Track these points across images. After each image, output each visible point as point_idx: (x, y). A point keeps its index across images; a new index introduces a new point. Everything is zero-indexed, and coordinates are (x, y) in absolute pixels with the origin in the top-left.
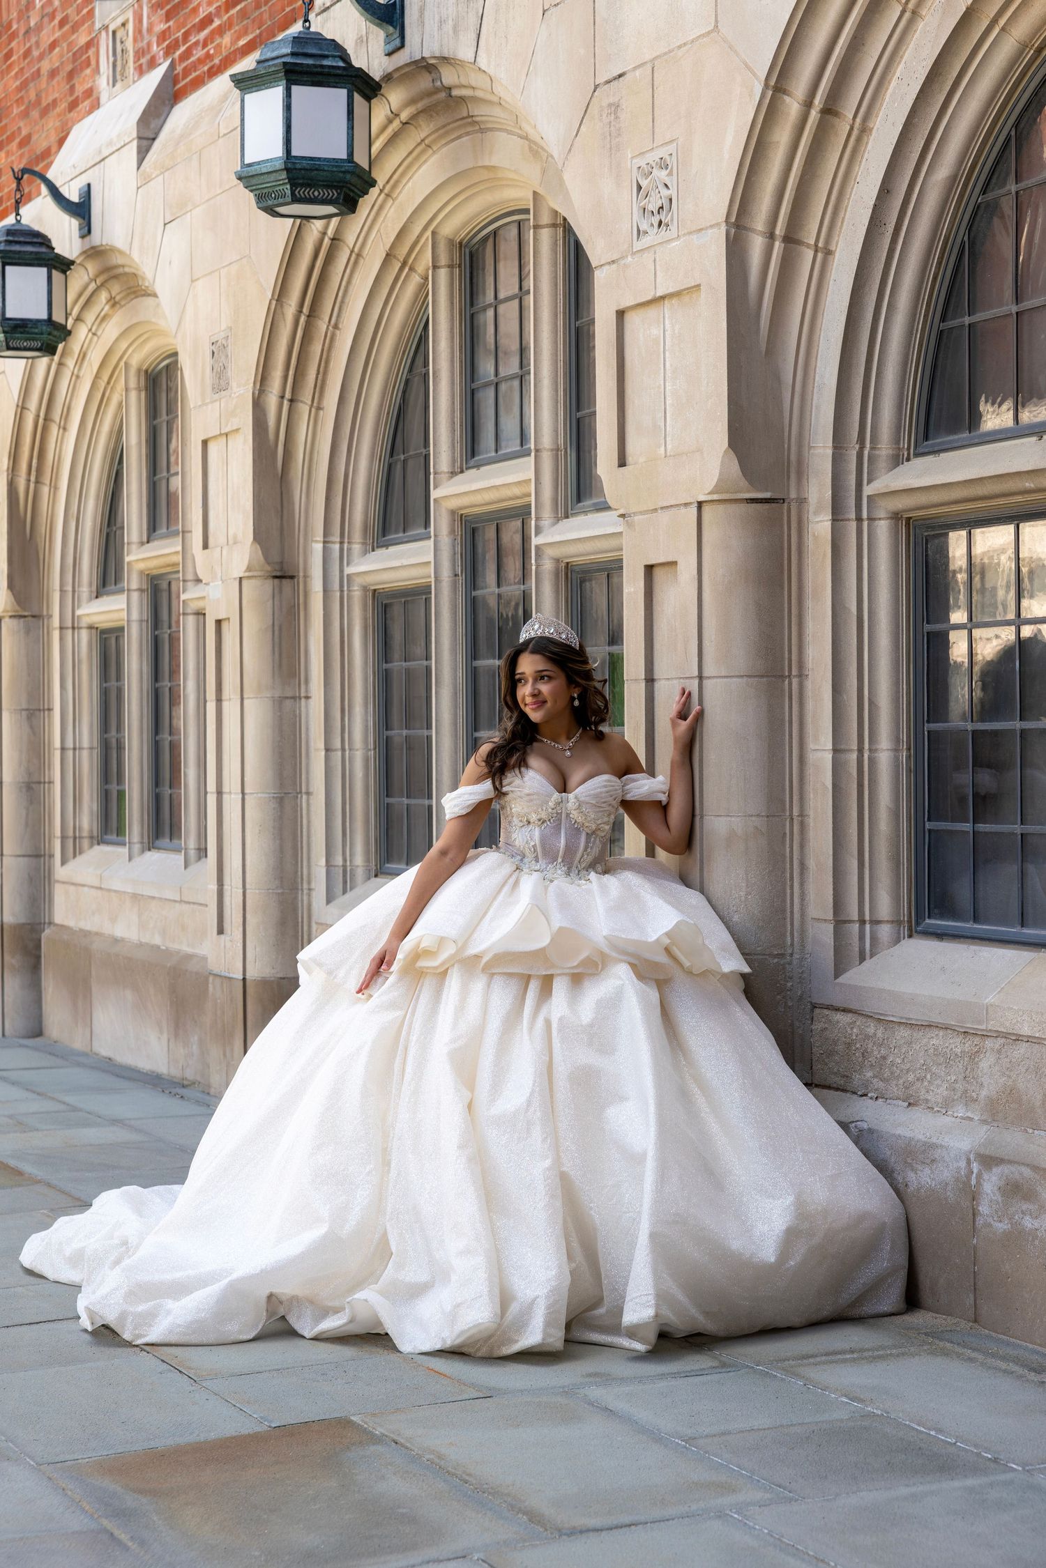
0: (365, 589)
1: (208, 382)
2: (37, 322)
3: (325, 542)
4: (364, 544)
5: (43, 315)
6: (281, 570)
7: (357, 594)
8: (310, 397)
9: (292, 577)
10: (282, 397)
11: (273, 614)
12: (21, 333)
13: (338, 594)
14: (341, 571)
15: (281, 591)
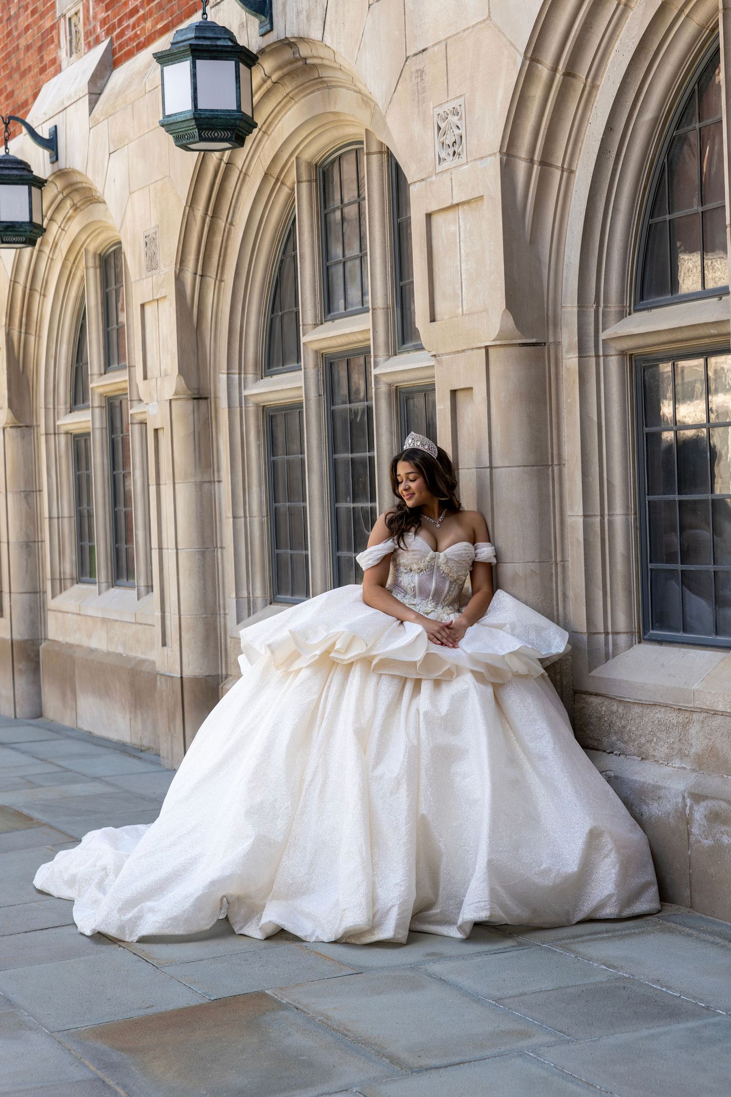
0: (257, 405)
1: (144, 264)
2: (22, 224)
3: (228, 374)
4: (255, 374)
5: (26, 219)
6: (199, 394)
7: (252, 409)
8: (215, 274)
9: (206, 398)
10: (196, 274)
11: (194, 424)
12: (11, 231)
13: (239, 409)
14: (240, 393)
15: (198, 408)
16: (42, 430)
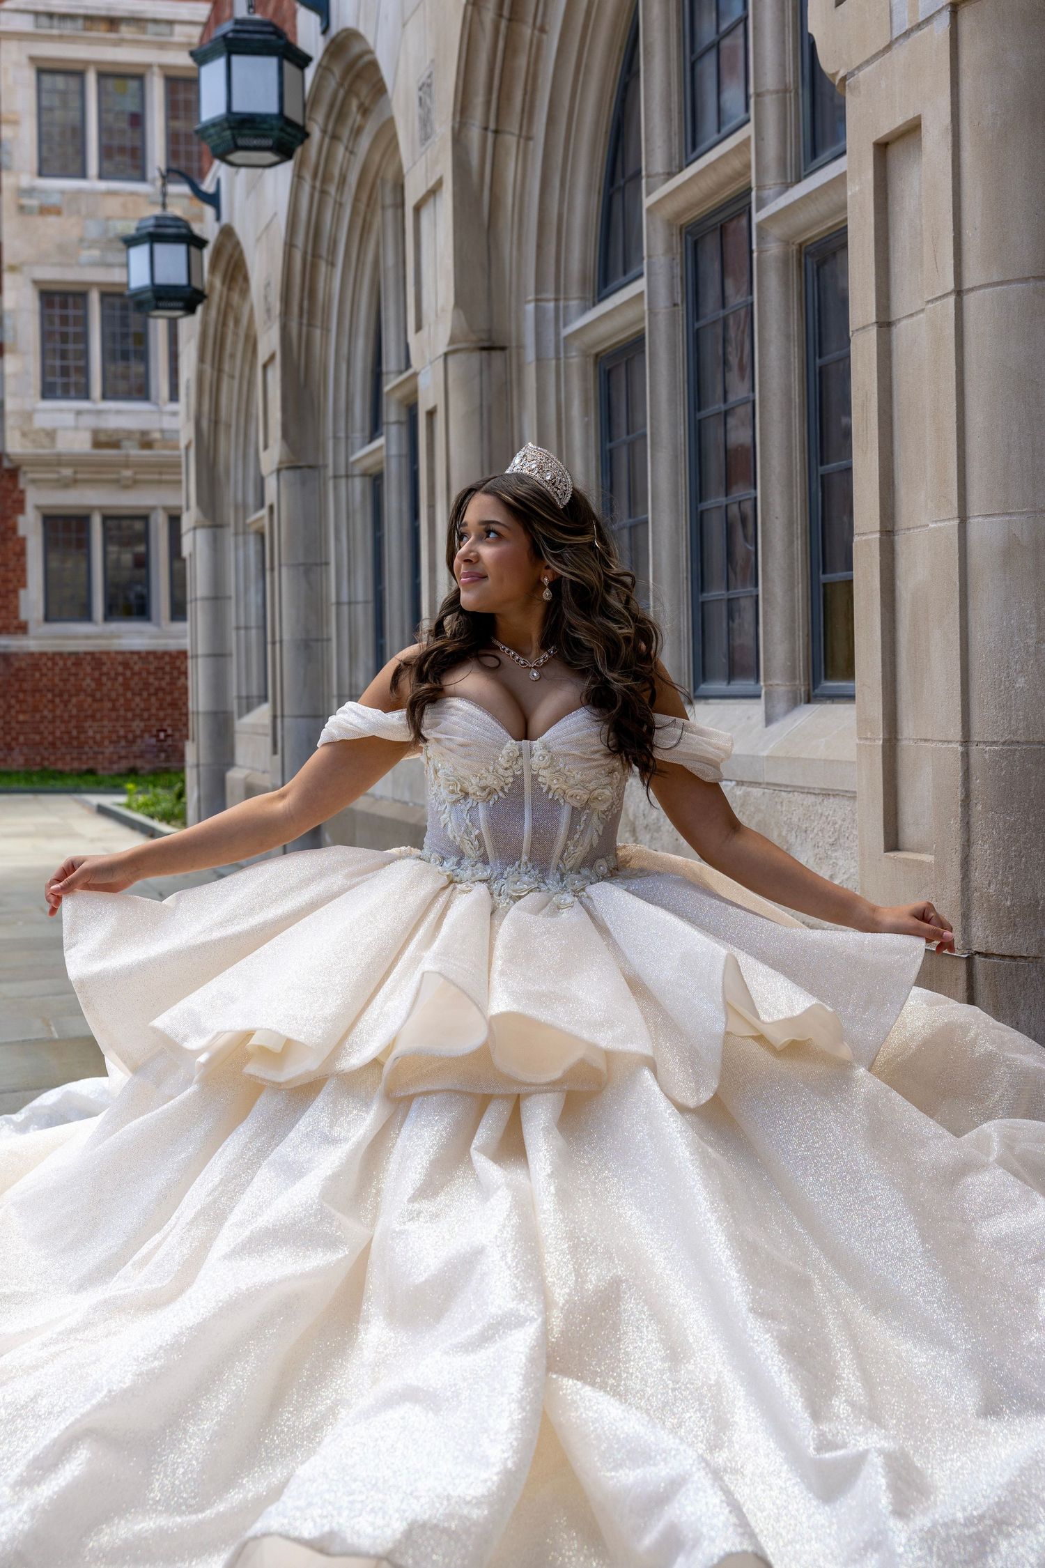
0: (584, 354)
1: (417, 136)
2: (264, 118)
3: (537, 300)
4: (583, 299)
5: (273, 108)
6: (490, 339)
7: (575, 360)
8: (517, 126)
9: (503, 349)
10: (486, 129)
11: (481, 394)
12: (250, 129)
13: (553, 362)
14: (557, 334)
15: (489, 366)
16: (330, 472)
